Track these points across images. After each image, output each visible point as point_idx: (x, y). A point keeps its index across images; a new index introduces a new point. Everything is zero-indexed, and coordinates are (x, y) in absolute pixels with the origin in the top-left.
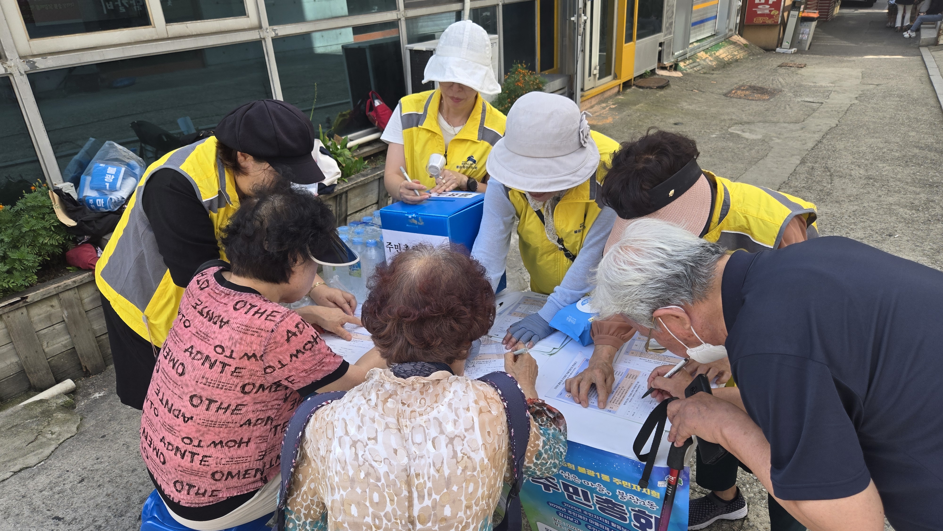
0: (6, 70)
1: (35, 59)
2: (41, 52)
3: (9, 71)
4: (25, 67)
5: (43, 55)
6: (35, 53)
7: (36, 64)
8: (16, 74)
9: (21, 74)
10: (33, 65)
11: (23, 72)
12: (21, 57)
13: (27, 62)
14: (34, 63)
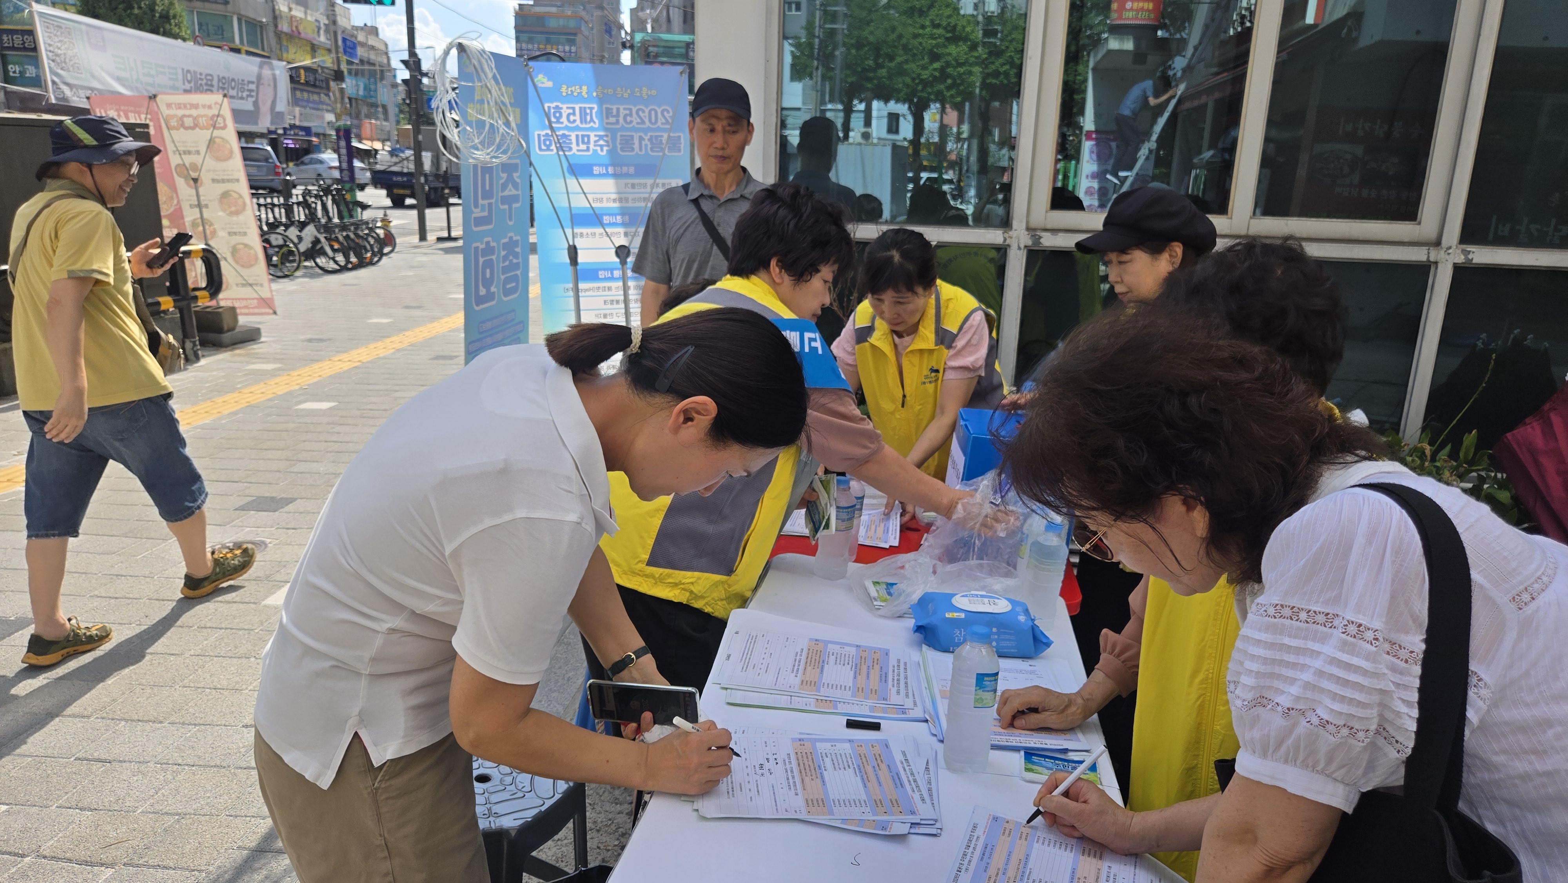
0: (1005, 240)
1: (1043, 234)
2: (1056, 227)
3: (1008, 242)
4: (1026, 240)
5: (1054, 231)
6: (1049, 226)
7: (1042, 240)
8: (1014, 246)
9: (1019, 248)
10: (1037, 240)
11: (1022, 246)
12: (1028, 229)
13: (1032, 236)
14: (1040, 237)
